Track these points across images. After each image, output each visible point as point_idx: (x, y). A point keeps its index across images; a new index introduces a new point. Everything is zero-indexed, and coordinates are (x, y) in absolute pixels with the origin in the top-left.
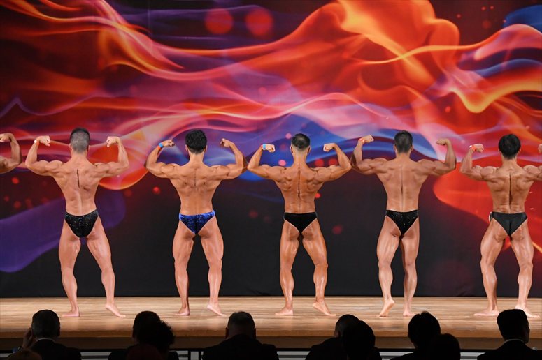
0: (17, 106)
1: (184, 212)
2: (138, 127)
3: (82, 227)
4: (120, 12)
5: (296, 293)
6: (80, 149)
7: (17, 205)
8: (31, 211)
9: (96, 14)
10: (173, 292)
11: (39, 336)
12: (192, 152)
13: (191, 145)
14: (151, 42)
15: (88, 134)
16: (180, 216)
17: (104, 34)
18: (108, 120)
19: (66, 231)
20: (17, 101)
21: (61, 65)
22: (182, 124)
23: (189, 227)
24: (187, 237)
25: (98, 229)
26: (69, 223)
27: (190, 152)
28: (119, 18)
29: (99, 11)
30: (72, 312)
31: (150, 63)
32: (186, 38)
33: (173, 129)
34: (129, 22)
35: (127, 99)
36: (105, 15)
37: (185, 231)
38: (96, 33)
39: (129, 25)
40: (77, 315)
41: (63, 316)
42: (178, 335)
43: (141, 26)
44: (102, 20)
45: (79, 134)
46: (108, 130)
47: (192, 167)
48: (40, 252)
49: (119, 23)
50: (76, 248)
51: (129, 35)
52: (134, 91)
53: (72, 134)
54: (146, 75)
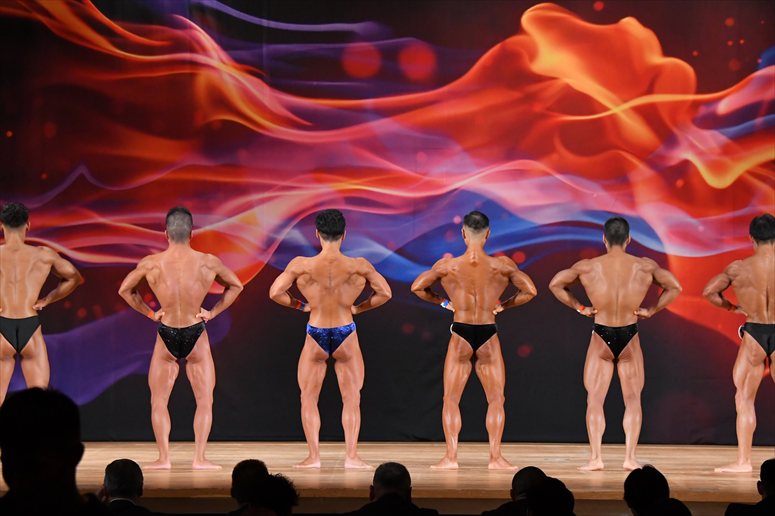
0: (82, 176)
1: (315, 322)
2: (249, 206)
3: (181, 344)
4: (225, 47)
5: (463, 438)
6: (180, 237)
7: (82, 313)
8: (102, 322)
9: (192, 50)
10: (297, 435)
11: (113, 496)
12: (324, 238)
14: (266, 89)
15: (190, 214)
16: (308, 328)
17: (203, 78)
18: (204, 196)
19: (160, 348)
20: (82, 170)
21: (144, 120)
22: (312, 203)
23: (321, 345)
24: (317, 359)
25: (203, 347)
26: (164, 337)
27: (321, 239)
28: (223, 55)
29: (196, 45)
30: (159, 462)
31: (267, 119)
32: (315, 83)
33: (297, 209)
34: (239, 61)
35: (235, 168)
36: (204, 51)
37: (315, 351)
38: (193, 76)
39: (237, 65)
40: (168, 466)
41: (146, 467)
42: (303, 495)
43: (254, 68)
44: (200, 58)
45: (177, 216)
46: (207, 209)
47: (325, 259)
48: (112, 379)
49: (224, 63)
50: (173, 371)
51: (237, 80)
52: (243, 156)
53: (168, 216)
54: (261, 134)
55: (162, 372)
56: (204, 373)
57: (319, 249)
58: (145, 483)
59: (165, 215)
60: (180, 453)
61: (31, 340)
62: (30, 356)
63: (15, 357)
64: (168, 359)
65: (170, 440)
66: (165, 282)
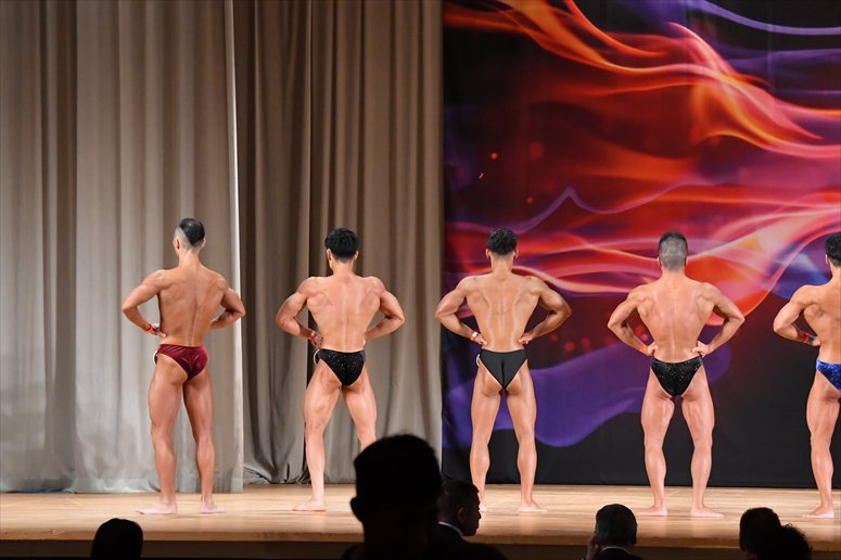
0: (569, 199)
1: (826, 357)
2: (750, 230)
3: (676, 380)
4: (725, 55)
6: (673, 264)
7: (569, 346)
8: (599, 354)
9: (689, 61)
10: (807, 482)
12: (835, 265)
13: (835, 254)
14: (771, 100)
15: (684, 240)
16: (818, 364)
17: (700, 90)
18: (701, 219)
19: (653, 384)
20: (570, 193)
21: (635, 138)
22: (820, 225)
23: (833, 383)
24: (828, 398)
25: (700, 383)
26: (657, 373)
27: (832, 265)
28: (723, 65)
29: (694, 56)
30: (654, 508)
31: (770, 133)
32: (826, 92)
33: (812, 229)
34: (741, 71)
35: (735, 188)
36: (702, 60)
37: (826, 388)
38: (689, 88)
39: (738, 75)
40: (664, 513)
41: (640, 514)
43: (757, 78)
44: (698, 69)
45: (671, 242)
46: (704, 234)
47: (835, 287)
48: (602, 417)
49: (724, 73)
50: (667, 409)
51: (739, 92)
52: (744, 175)
53: (661, 242)
54: (760, 149)
55: (656, 411)
56: (701, 412)
57: (829, 276)
58: (638, 531)
59: (658, 240)
60: (677, 499)
61: (517, 375)
62: (516, 393)
63: (500, 393)
64: (662, 397)
65: (665, 485)
66: (657, 314)
